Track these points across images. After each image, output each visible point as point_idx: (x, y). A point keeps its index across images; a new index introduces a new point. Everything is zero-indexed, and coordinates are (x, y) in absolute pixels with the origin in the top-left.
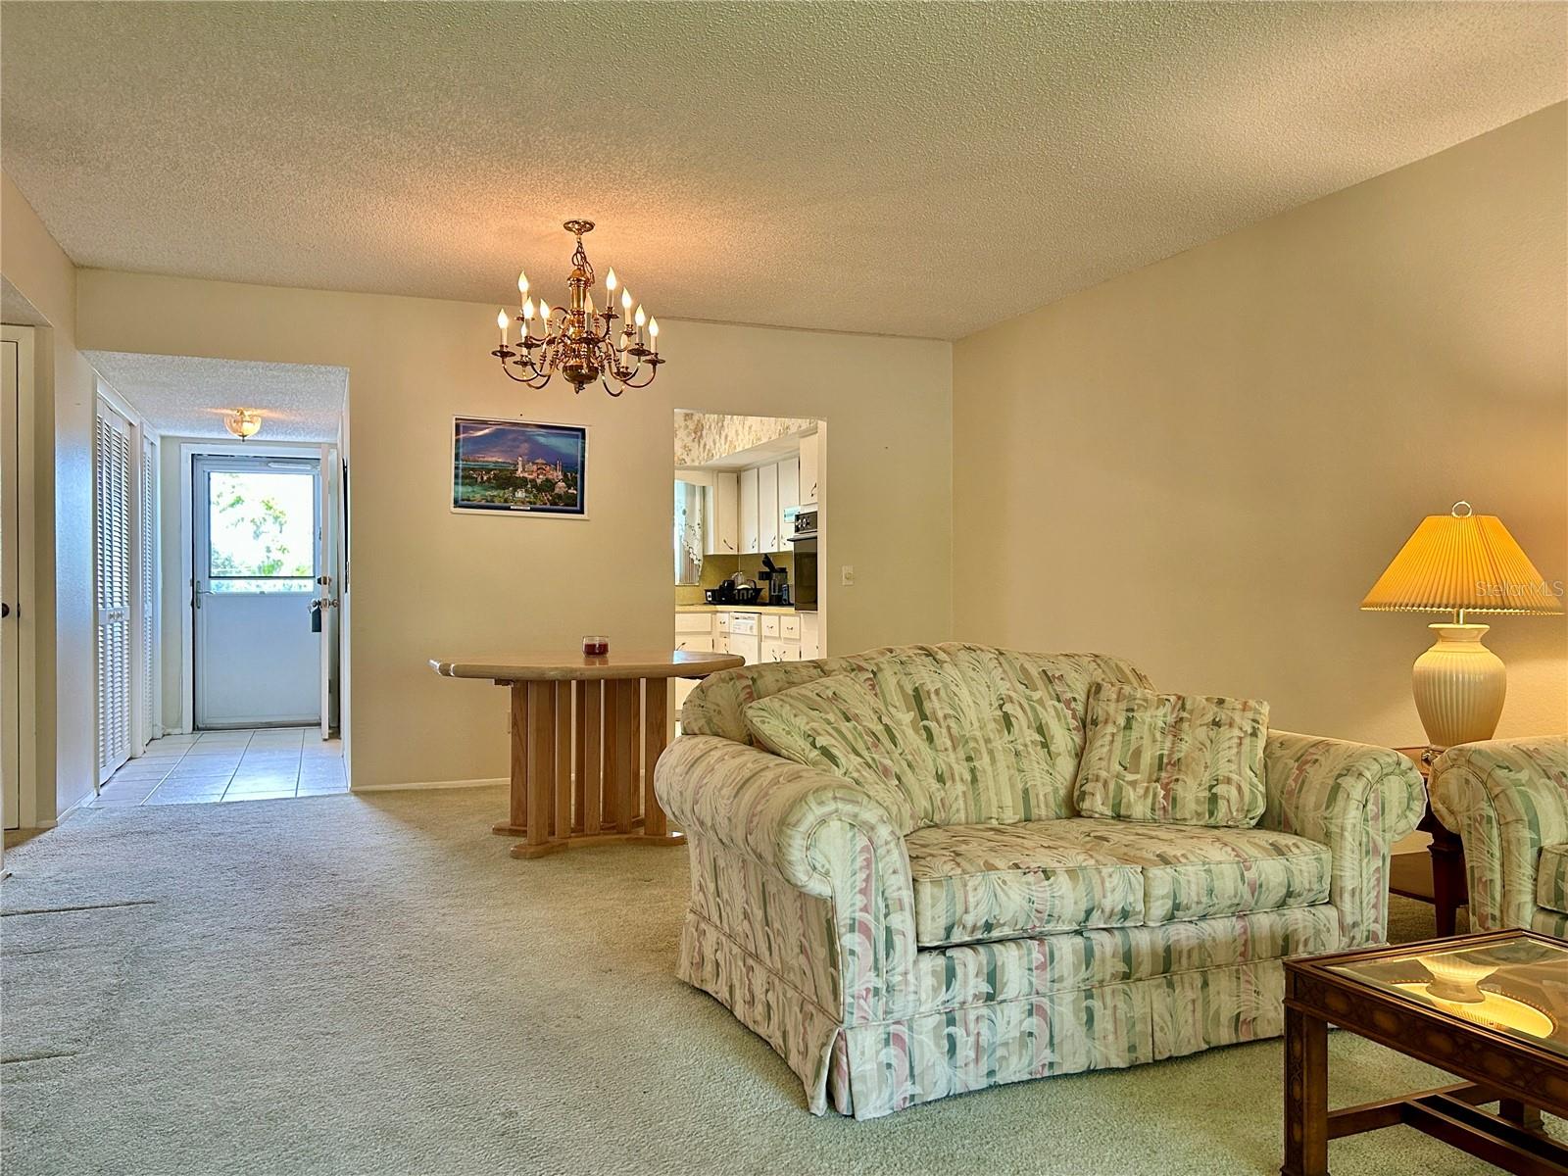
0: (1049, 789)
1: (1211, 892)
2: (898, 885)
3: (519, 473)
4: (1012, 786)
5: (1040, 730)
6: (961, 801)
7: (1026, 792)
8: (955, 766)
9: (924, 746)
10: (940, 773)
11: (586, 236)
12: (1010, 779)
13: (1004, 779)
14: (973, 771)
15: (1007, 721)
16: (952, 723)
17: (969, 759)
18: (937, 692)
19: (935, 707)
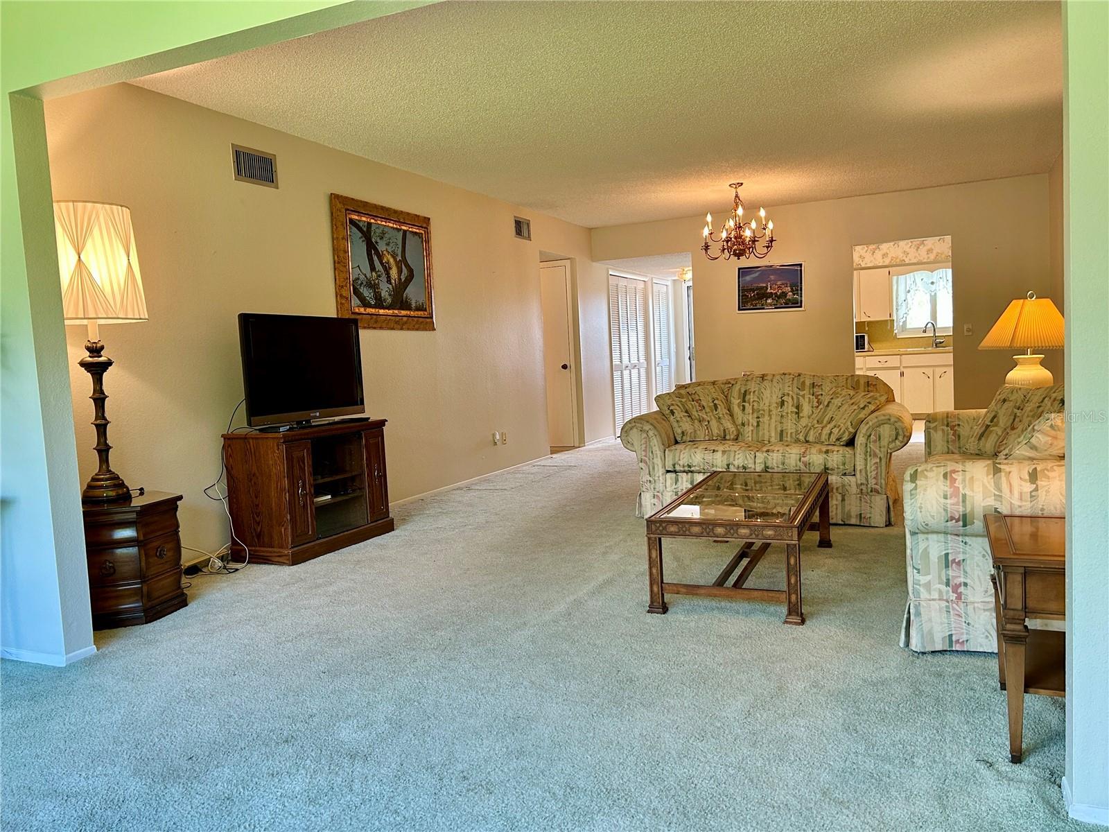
0: (793, 431)
1: (784, 464)
2: (656, 450)
3: (769, 291)
4: (776, 429)
5: (798, 407)
6: (750, 433)
7: (782, 431)
8: (751, 420)
10: (743, 422)
12: (775, 426)
13: (773, 425)
14: (758, 422)
15: (782, 403)
16: (755, 404)
17: (758, 418)
18: (754, 392)
19: (751, 397)
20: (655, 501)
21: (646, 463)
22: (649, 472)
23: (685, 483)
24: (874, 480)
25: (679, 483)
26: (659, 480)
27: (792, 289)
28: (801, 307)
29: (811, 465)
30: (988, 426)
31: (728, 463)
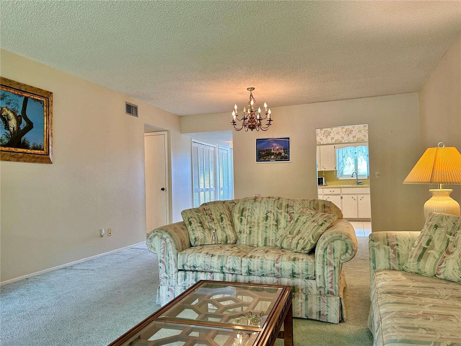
0: (274, 238)
2: (172, 254)
3: (272, 151)
4: (262, 236)
5: (277, 221)
6: (245, 239)
7: (266, 238)
8: (245, 229)
9: (239, 223)
10: (240, 231)
12: (262, 234)
13: (260, 233)
14: (250, 231)
15: (267, 218)
16: (249, 218)
17: (250, 228)
18: (249, 209)
19: (246, 213)
20: (169, 293)
21: (163, 263)
22: (166, 270)
23: (191, 280)
24: (329, 284)
25: (187, 280)
26: (172, 276)
27: (284, 151)
28: (289, 160)
29: (282, 270)
31: (222, 266)
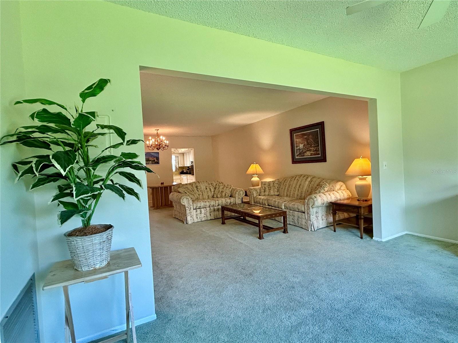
0: (211, 195)
1: (222, 203)
2: (191, 204)
3: (150, 159)
5: (210, 189)
7: (208, 196)
9: (197, 192)
10: (198, 194)
11: (158, 131)
13: (206, 195)
14: (202, 194)
15: (206, 189)
19: (199, 187)
22: (189, 210)
25: (197, 212)
26: (192, 212)
27: (156, 159)
28: (159, 164)
30: (265, 190)
31: (210, 205)
